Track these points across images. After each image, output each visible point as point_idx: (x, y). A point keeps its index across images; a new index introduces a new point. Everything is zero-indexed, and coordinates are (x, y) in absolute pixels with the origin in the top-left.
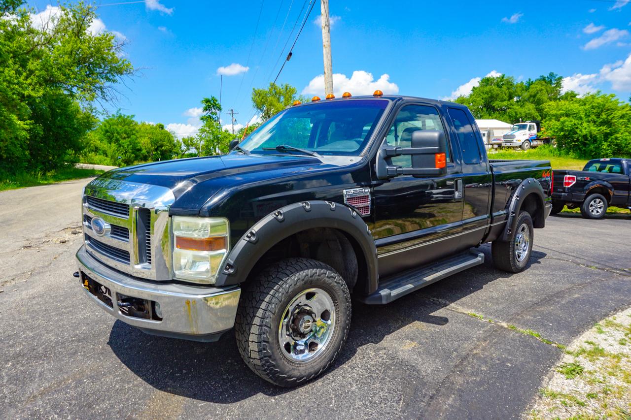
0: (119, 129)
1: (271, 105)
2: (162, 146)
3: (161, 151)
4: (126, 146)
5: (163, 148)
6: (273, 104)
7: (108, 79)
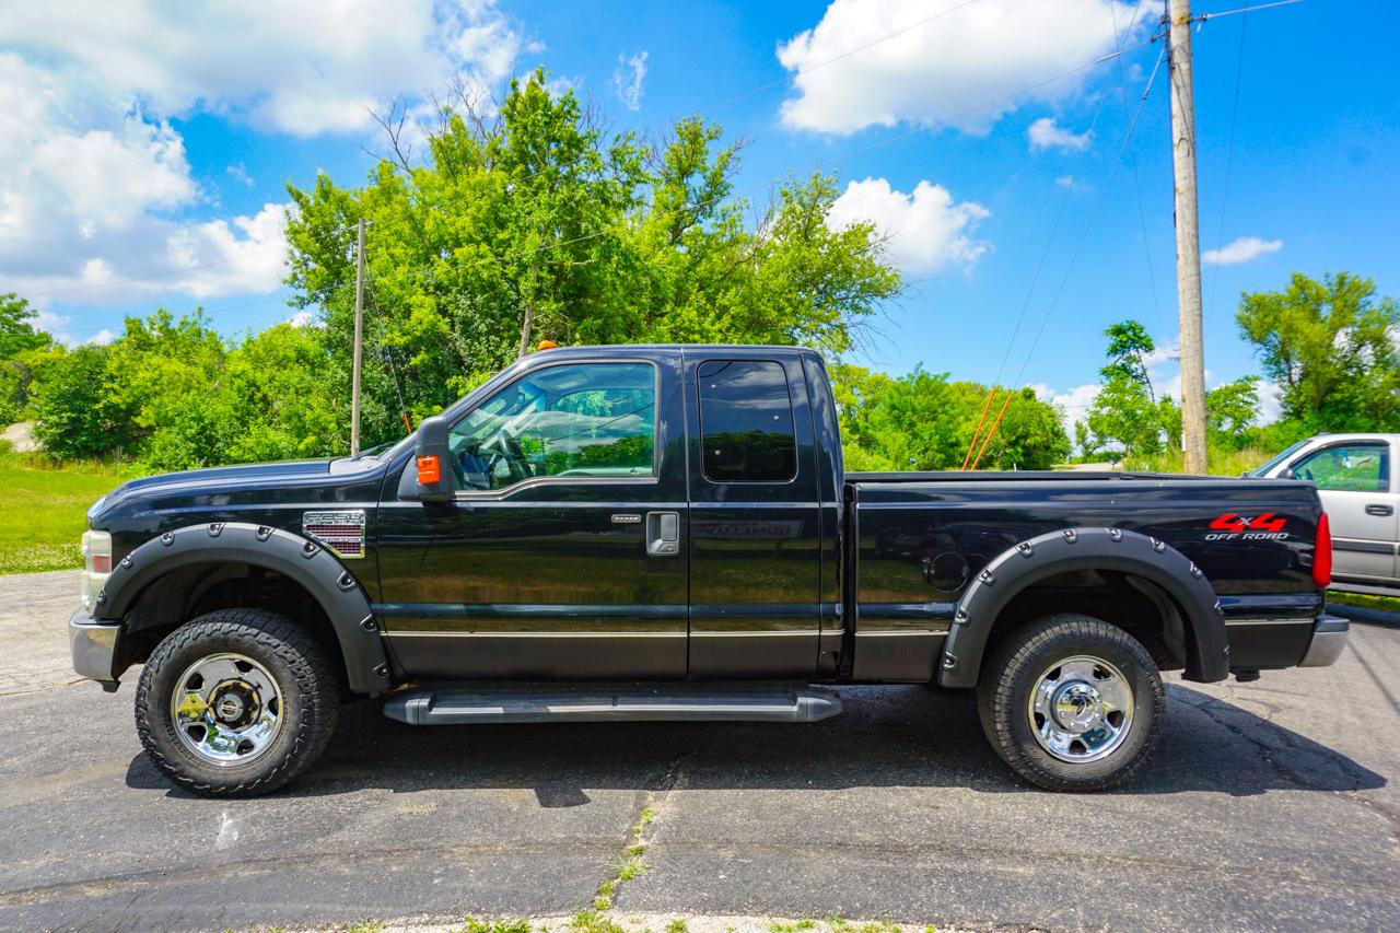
0: (916, 404)
1: (1290, 329)
2: (1025, 436)
3: (1024, 447)
4: (926, 437)
5: (1029, 441)
6: (1294, 327)
7: (856, 309)
